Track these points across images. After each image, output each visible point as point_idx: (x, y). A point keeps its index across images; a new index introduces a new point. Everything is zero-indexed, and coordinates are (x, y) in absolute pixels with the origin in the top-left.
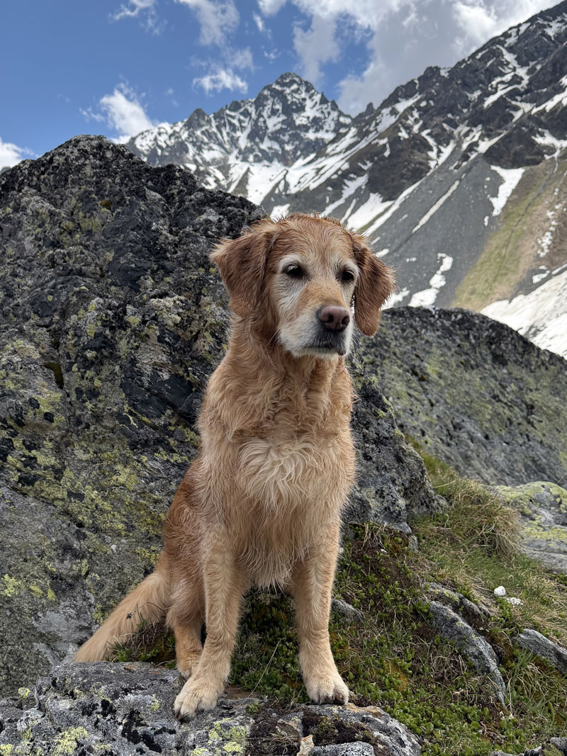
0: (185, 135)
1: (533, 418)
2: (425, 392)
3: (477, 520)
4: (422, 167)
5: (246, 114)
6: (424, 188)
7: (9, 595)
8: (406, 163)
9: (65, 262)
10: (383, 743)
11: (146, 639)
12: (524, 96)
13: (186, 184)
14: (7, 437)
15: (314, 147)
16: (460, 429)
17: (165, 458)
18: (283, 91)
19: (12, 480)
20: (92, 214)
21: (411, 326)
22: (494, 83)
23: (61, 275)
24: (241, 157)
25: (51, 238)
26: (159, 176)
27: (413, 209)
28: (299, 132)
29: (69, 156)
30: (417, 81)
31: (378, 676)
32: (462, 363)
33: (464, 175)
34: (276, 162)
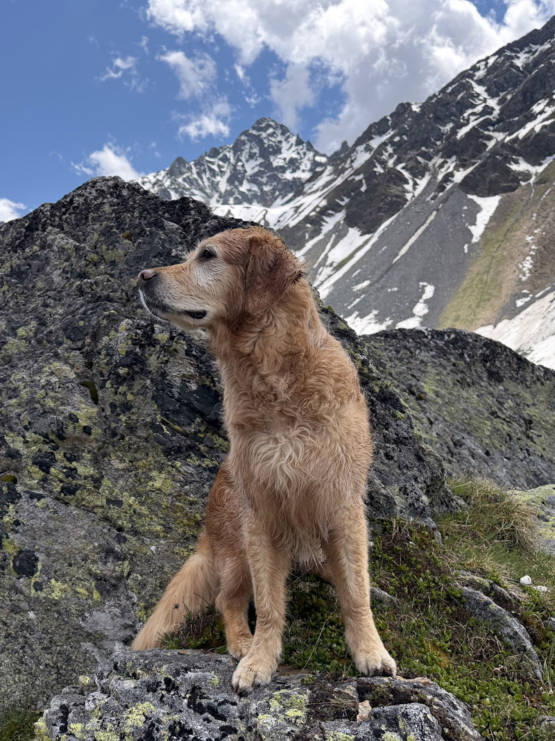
0: (167, 183)
1: (532, 433)
2: (423, 410)
3: (496, 517)
4: (399, 200)
5: (225, 159)
6: (401, 220)
7: (57, 598)
8: (383, 197)
9: (92, 290)
10: (438, 705)
11: (194, 628)
12: (496, 126)
13: (200, 213)
14: (49, 451)
15: (291, 186)
16: (461, 446)
17: (197, 463)
18: (259, 136)
19: (55, 490)
20: (115, 246)
21: (405, 347)
22: (466, 115)
23: (90, 302)
24: (221, 200)
25: (78, 270)
26: (175, 208)
27: (393, 240)
28: (276, 173)
29: (87, 197)
30: (389, 118)
31: (420, 655)
32: (458, 381)
33: (441, 205)
34: (255, 203)
